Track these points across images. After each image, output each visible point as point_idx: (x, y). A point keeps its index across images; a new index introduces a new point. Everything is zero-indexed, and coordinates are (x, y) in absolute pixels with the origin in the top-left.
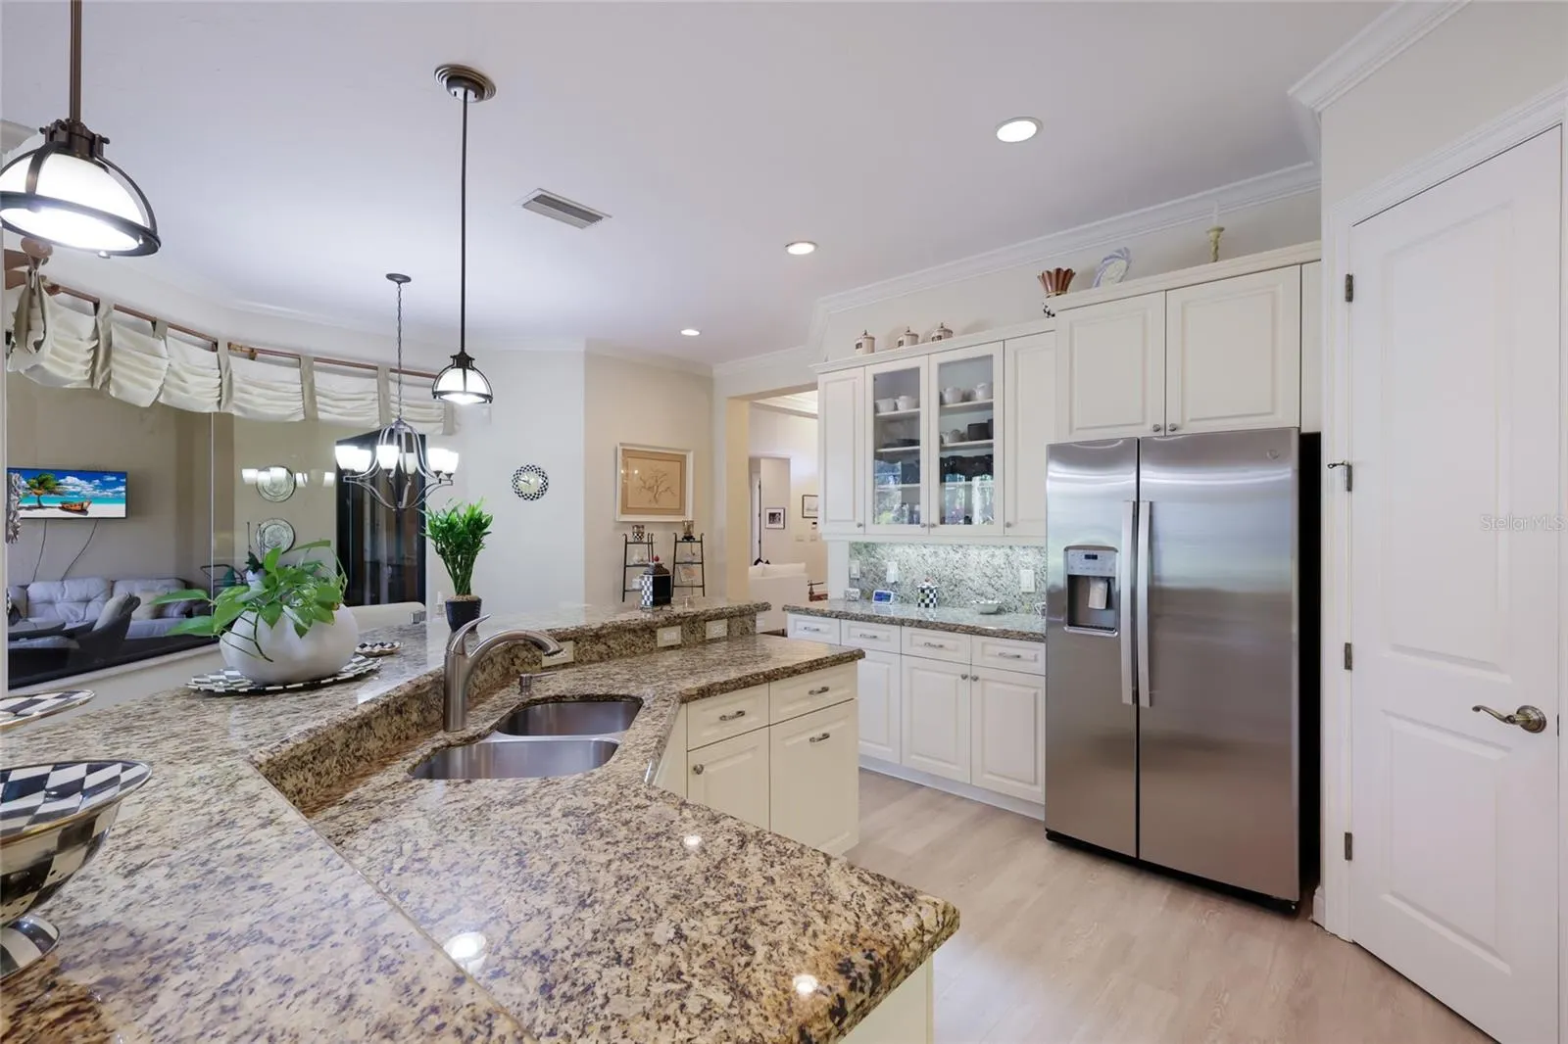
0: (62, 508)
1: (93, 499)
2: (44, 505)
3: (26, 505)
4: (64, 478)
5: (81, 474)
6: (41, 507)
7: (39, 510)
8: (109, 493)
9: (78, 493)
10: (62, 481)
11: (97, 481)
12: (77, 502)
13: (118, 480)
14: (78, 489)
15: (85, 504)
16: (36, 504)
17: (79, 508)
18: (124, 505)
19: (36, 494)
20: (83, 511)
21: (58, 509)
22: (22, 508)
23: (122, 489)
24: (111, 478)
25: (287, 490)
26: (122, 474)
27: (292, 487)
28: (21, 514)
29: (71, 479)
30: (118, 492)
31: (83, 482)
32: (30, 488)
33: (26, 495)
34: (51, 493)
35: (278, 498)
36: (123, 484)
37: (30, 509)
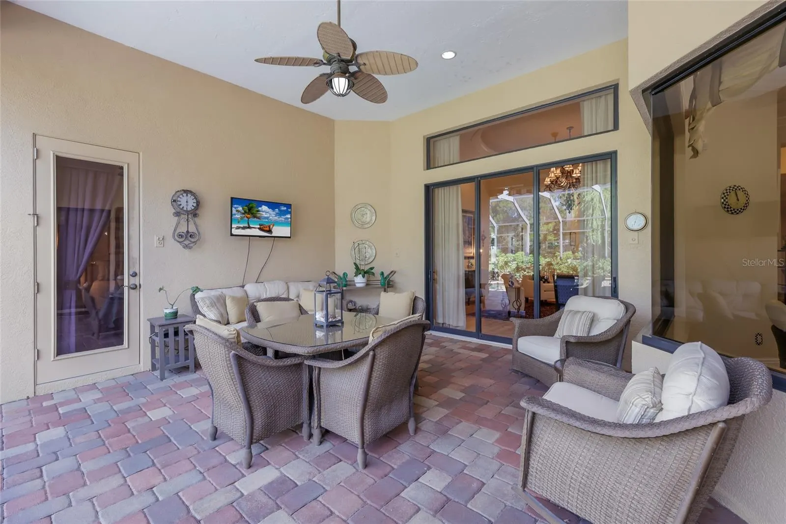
0: (260, 229)
1: (276, 223)
2: (251, 226)
3: (242, 226)
4: (261, 207)
5: (272, 205)
6: (249, 227)
7: (248, 230)
8: (282, 219)
9: (267, 218)
10: (260, 208)
11: (277, 210)
12: (267, 224)
13: (287, 209)
14: (268, 215)
15: (271, 226)
16: (247, 225)
17: (267, 229)
18: (290, 228)
19: (247, 217)
20: (270, 231)
21: (258, 230)
22: (238, 228)
23: (289, 216)
24: (284, 208)
25: (371, 220)
26: (289, 206)
27: (374, 218)
28: (235, 232)
29: (264, 208)
30: (288, 218)
31: (270, 210)
32: (244, 214)
33: (242, 218)
34: (255, 217)
35: (366, 226)
36: (290, 213)
37: (244, 228)
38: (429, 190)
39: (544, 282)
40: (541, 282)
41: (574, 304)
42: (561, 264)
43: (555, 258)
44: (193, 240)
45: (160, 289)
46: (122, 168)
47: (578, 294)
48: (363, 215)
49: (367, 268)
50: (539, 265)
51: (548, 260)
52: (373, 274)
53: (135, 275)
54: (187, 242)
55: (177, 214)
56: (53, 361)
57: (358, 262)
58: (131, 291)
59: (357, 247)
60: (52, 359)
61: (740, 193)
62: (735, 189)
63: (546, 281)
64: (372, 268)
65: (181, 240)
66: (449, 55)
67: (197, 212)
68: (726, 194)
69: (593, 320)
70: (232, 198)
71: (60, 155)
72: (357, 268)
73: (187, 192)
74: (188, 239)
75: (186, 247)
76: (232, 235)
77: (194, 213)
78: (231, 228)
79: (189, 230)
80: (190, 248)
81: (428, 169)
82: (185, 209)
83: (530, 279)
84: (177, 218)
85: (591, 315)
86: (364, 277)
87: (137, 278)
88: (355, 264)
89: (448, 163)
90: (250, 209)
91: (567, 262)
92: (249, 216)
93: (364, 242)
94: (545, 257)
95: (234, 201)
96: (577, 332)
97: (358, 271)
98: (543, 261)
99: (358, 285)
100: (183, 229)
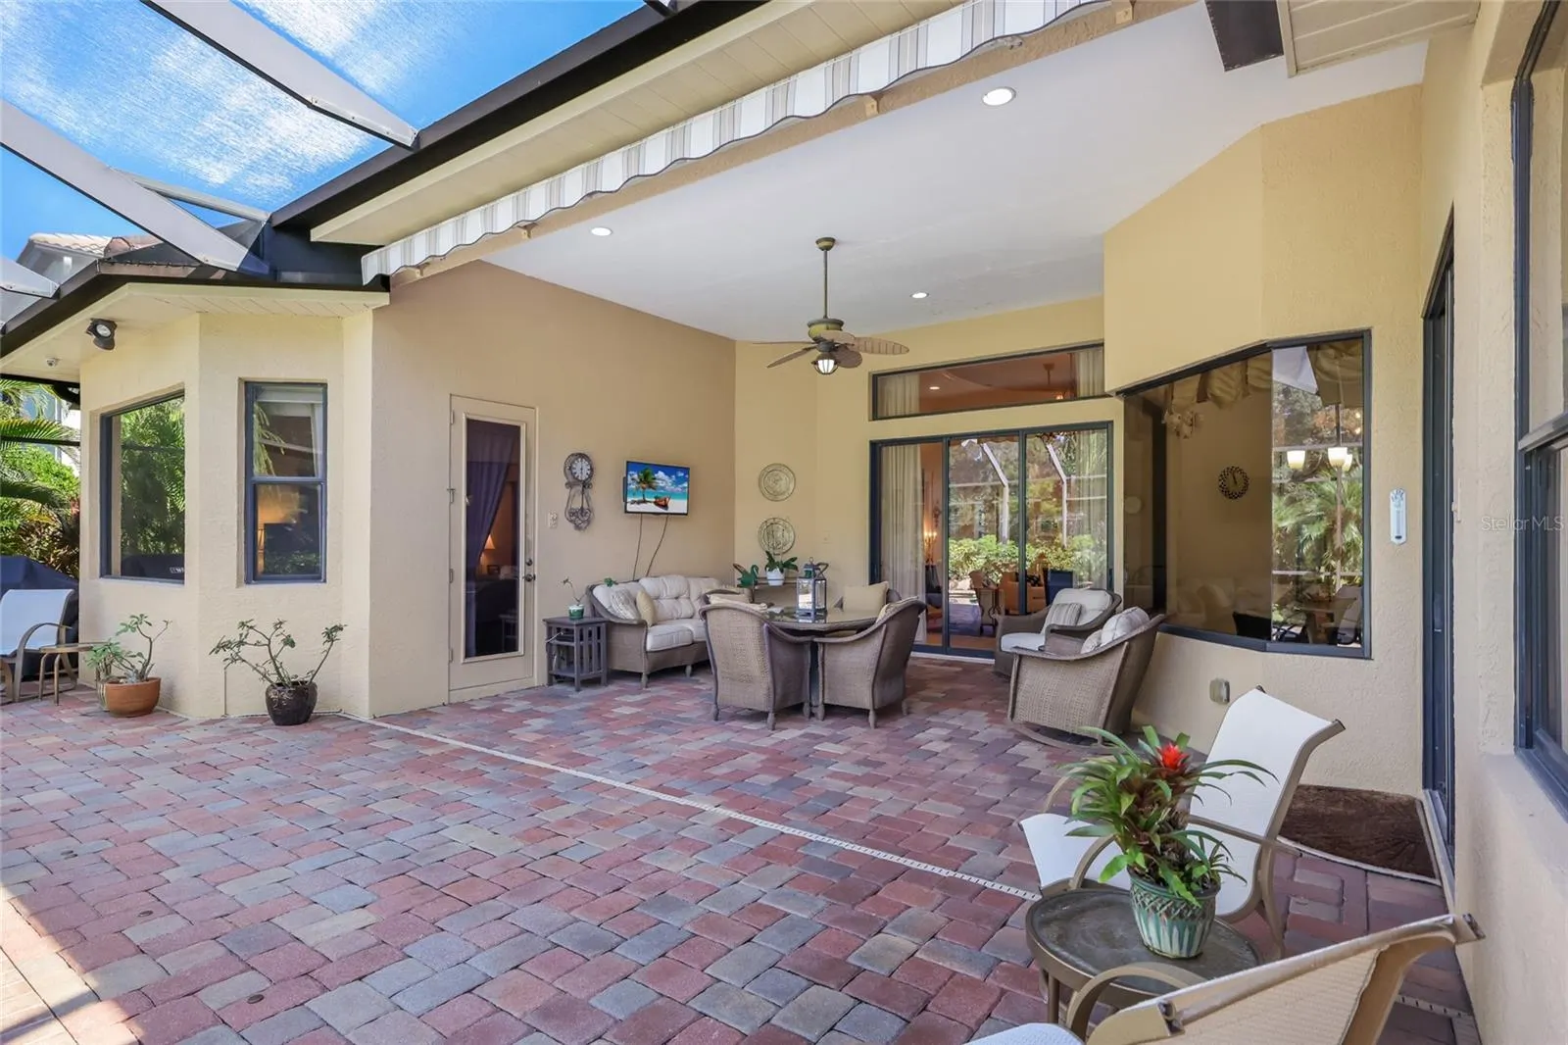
0: (655, 503)
1: (672, 495)
2: (647, 499)
3: (637, 499)
4: (657, 473)
5: (670, 470)
6: (644, 502)
7: (644, 505)
8: (679, 488)
9: (662, 488)
10: (656, 475)
11: (674, 476)
12: (663, 497)
13: (685, 475)
14: (664, 484)
15: (668, 499)
16: (642, 498)
17: (663, 503)
18: (685, 502)
20: (665, 506)
21: (653, 504)
22: (633, 502)
23: (686, 485)
24: (681, 474)
25: (788, 489)
26: (686, 470)
27: (792, 486)
28: (631, 508)
29: (661, 474)
30: (685, 488)
31: (666, 478)
32: (639, 483)
33: (637, 489)
34: (650, 487)
35: (780, 497)
36: (687, 480)
37: (639, 502)
38: (876, 448)
39: (1033, 585)
40: (1029, 584)
41: (1064, 597)
42: (1063, 559)
43: (1054, 547)
44: (585, 519)
45: (566, 581)
46: (518, 428)
47: (1071, 587)
48: (776, 482)
49: (786, 558)
50: (1026, 559)
51: (1040, 551)
52: (796, 568)
53: (530, 564)
54: (579, 522)
55: (571, 485)
56: (464, 663)
57: (771, 551)
58: (528, 583)
59: (769, 528)
60: (462, 661)
61: (1237, 475)
62: (1232, 470)
63: (1036, 583)
64: (793, 559)
65: (573, 519)
66: (921, 295)
67: (591, 482)
68: (1223, 477)
69: (1080, 613)
70: (628, 462)
71: (470, 417)
72: (771, 559)
73: (582, 456)
74: (580, 517)
75: (579, 528)
76: (626, 512)
77: (588, 484)
78: (626, 503)
79: (584, 506)
80: (582, 529)
81: (874, 420)
82: (578, 478)
83: (1011, 580)
84: (570, 491)
85: (1078, 607)
86: (782, 571)
87: (532, 567)
88: (768, 553)
89: (903, 414)
90: (646, 476)
91: (1075, 556)
92: (644, 486)
93: (777, 520)
94: (1036, 545)
95: (631, 466)
96: (1064, 621)
97: (772, 564)
98: (1032, 553)
99: (772, 583)
100: (577, 505)
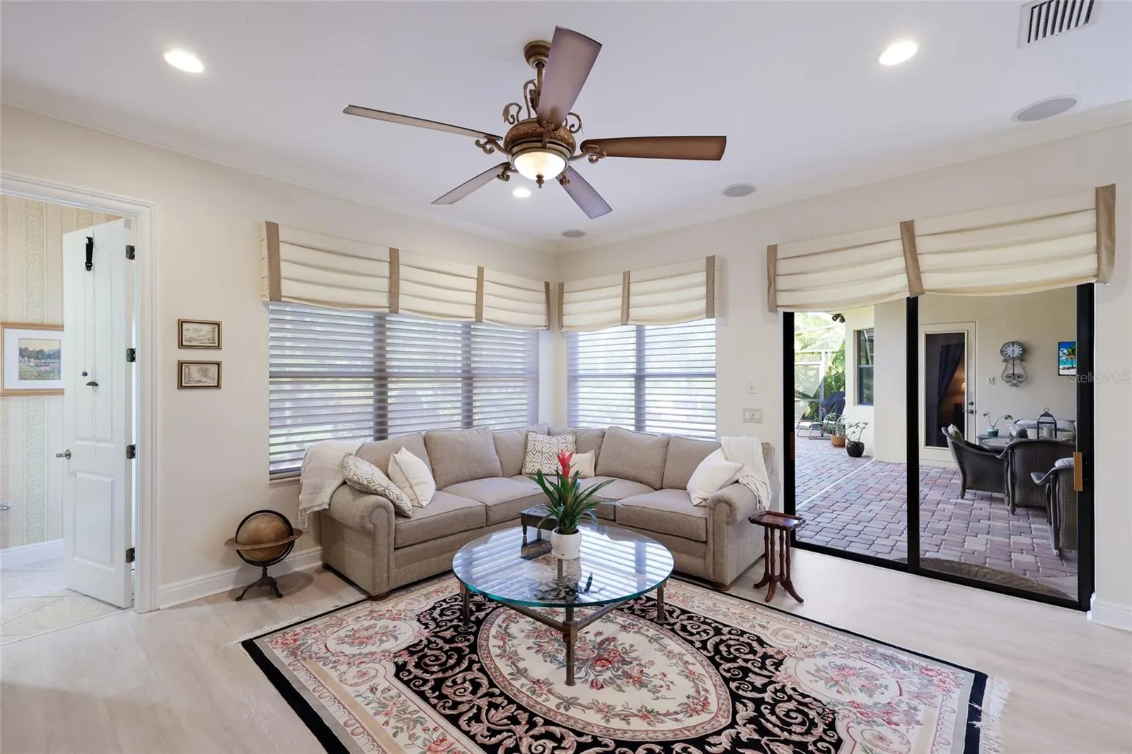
22: (1064, 369)
28: (1062, 372)
32: (1068, 355)
33: (1067, 360)
37: (1068, 368)
44: (1020, 380)
46: (964, 334)
53: (972, 404)
54: (1014, 382)
55: (1006, 361)
58: (969, 414)
65: (1009, 380)
67: (1024, 358)
70: (1059, 343)
71: (928, 333)
73: (1013, 343)
74: (1015, 379)
75: (1015, 385)
76: (1059, 375)
77: (1022, 358)
78: (1059, 369)
79: (1015, 372)
80: (1017, 386)
82: (1011, 356)
84: (1005, 364)
87: (974, 406)
90: (1073, 351)
92: (1072, 357)
100: (1010, 371)
